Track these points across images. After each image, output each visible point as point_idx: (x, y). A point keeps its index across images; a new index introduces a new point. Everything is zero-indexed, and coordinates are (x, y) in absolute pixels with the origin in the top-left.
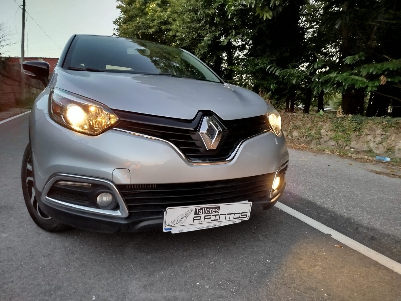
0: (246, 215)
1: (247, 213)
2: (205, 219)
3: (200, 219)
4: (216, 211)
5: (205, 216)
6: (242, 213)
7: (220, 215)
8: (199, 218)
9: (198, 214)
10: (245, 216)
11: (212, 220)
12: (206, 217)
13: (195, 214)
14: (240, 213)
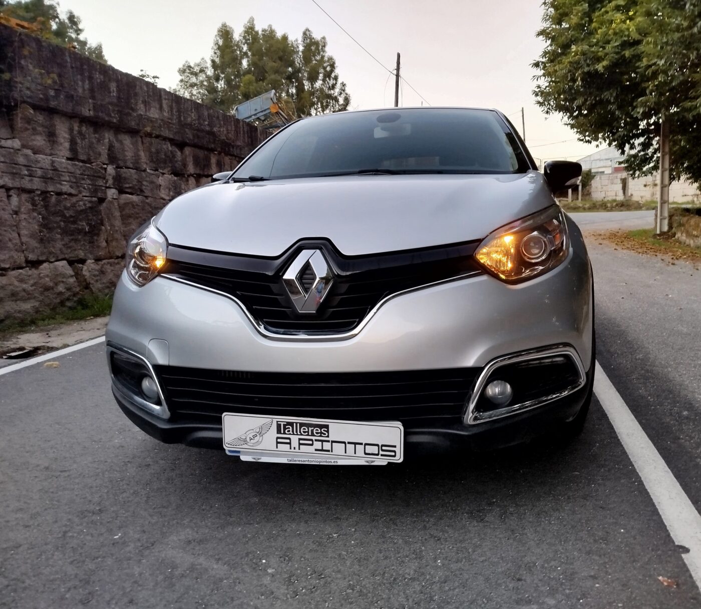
0: (395, 452)
1: (395, 447)
2: (300, 444)
3: (290, 443)
4: (321, 433)
5: (300, 439)
6: (383, 446)
7: (333, 442)
8: (288, 441)
9: (284, 433)
10: (393, 454)
11: (316, 450)
12: (301, 442)
13: (279, 431)
14: (378, 445)
